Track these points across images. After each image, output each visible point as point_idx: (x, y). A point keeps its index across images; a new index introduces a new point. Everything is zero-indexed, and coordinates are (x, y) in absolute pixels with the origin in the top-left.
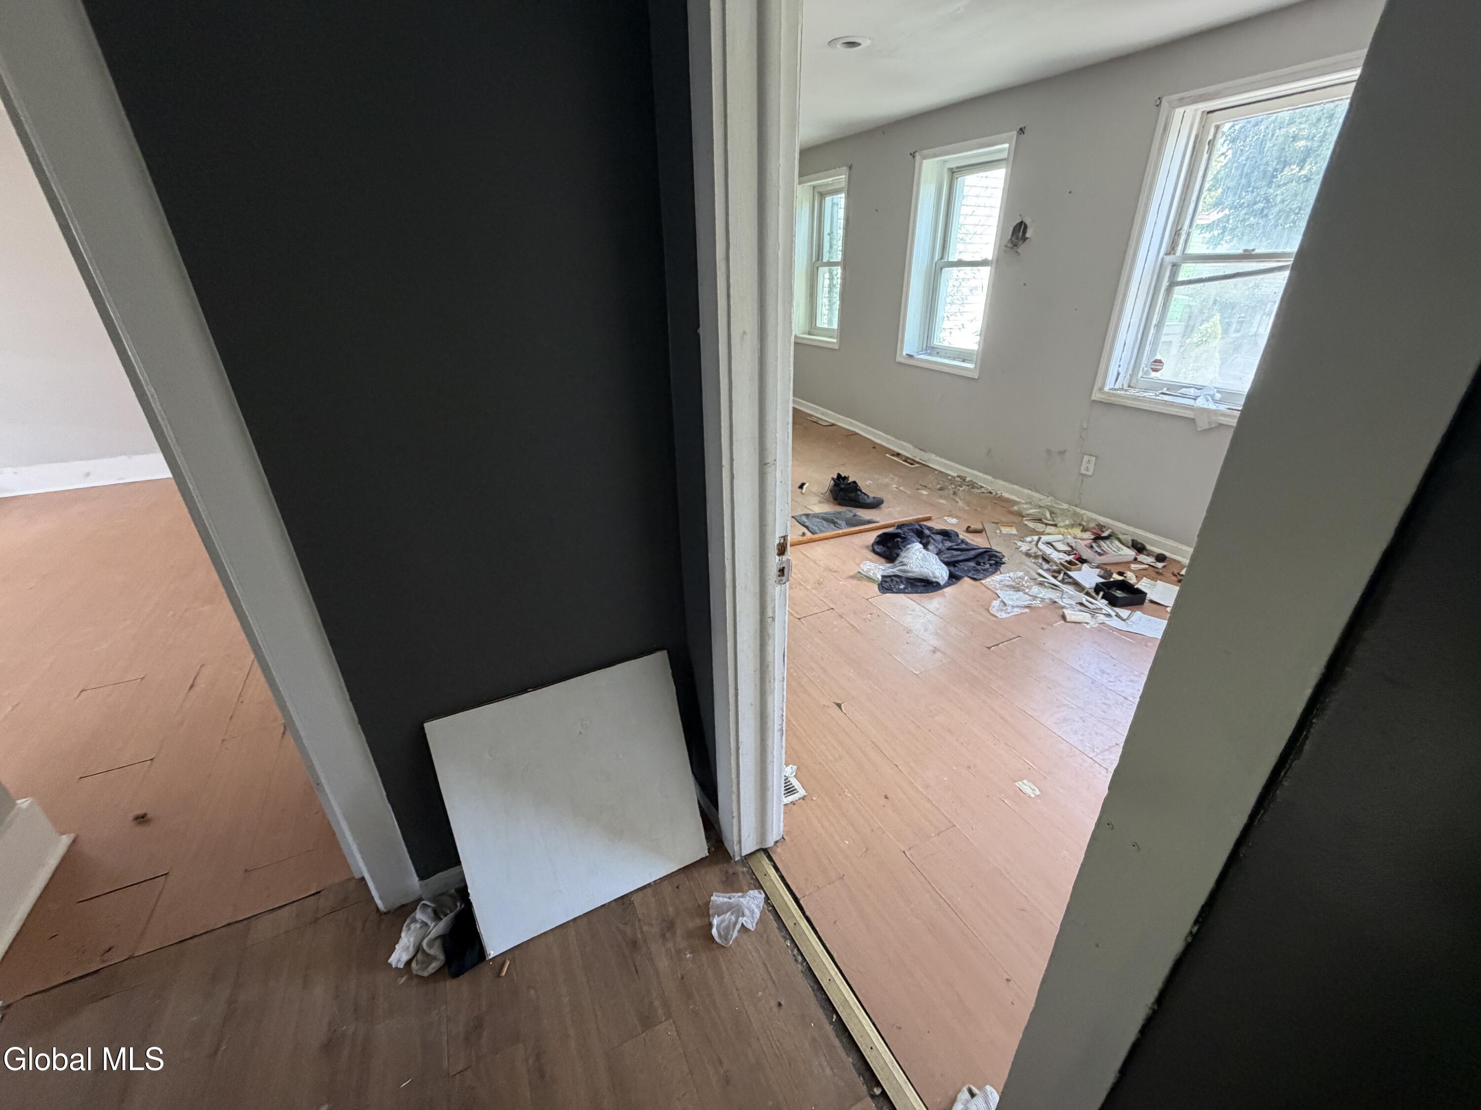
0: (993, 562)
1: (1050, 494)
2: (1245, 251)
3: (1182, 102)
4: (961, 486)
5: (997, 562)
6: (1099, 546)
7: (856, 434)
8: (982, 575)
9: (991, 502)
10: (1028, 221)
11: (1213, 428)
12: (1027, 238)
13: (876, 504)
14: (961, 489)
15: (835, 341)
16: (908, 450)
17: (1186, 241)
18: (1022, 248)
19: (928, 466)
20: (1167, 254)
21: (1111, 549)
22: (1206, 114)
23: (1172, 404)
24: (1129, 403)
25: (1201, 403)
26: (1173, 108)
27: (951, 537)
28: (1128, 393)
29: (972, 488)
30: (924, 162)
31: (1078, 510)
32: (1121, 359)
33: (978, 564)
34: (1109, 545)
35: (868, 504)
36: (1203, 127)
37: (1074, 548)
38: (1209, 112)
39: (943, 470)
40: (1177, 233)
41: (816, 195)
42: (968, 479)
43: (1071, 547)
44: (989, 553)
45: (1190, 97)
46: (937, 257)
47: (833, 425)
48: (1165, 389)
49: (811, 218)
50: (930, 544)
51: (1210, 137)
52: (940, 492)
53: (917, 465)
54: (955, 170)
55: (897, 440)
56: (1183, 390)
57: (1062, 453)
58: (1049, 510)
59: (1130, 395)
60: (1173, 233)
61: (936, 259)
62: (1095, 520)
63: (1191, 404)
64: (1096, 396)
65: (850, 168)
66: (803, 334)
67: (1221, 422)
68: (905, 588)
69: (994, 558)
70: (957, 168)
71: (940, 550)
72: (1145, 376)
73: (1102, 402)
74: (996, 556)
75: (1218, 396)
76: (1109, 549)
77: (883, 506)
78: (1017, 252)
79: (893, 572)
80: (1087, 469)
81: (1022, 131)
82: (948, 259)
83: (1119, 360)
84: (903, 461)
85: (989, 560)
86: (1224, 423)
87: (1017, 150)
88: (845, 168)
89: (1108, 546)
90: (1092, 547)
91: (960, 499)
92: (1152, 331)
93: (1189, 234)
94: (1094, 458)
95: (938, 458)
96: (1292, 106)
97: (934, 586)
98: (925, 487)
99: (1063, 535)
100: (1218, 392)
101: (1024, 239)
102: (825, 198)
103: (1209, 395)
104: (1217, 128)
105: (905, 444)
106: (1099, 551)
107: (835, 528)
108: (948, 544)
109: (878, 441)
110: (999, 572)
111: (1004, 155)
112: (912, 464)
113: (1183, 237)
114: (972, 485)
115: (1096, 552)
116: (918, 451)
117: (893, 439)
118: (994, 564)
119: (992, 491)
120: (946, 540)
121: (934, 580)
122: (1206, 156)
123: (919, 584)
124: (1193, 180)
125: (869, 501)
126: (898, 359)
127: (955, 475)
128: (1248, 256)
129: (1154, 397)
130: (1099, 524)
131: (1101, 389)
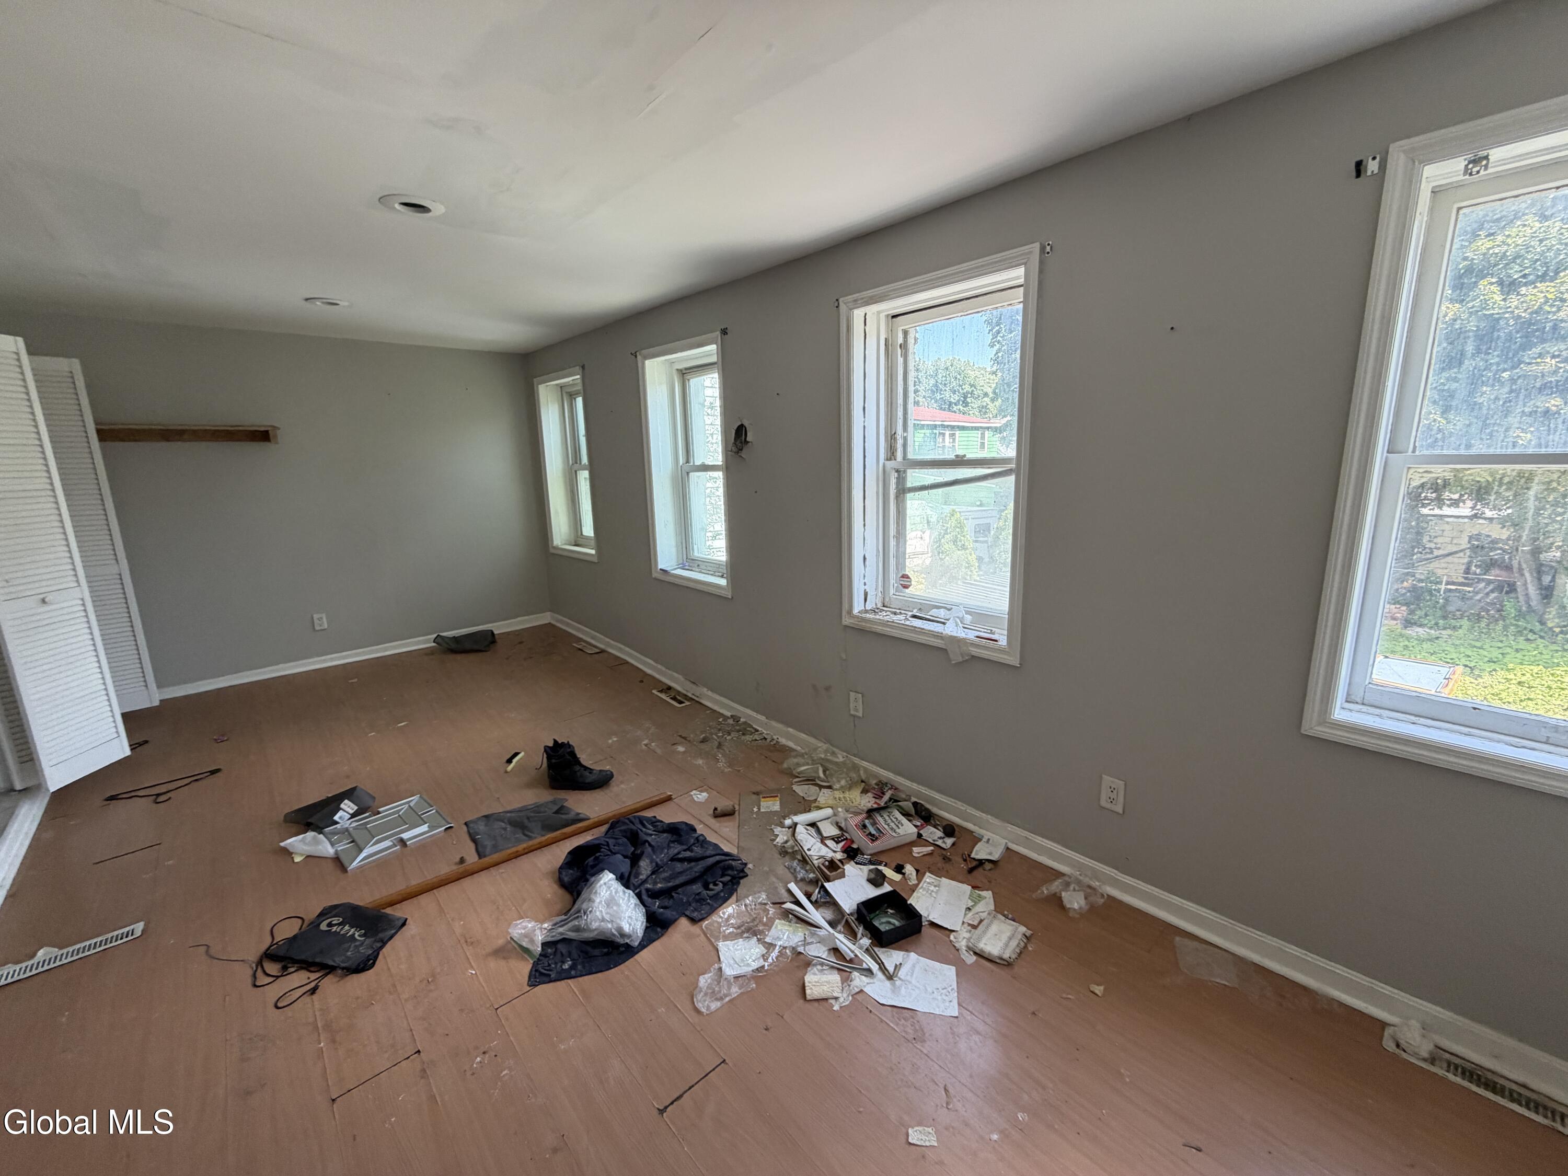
0: (727, 878)
1: (828, 741)
2: (957, 456)
3: (858, 304)
4: (729, 734)
5: (733, 877)
6: (874, 824)
7: (627, 663)
8: (708, 907)
9: (761, 754)
10: (746, 423)
11: (967, 661)
12: (748, 442)
13: (602, 781)
14: (729, 738)
15: (593, 552)
16: (678, 683)
17: (905, 446)
18: (744, 454)
19: (701, 703)
20: (888, 459)
21: (888, 825)
22: (890, 317)
23: (922, 631)
24: (879, 629)
25: (950, 630)
26: (851, 309)
27: (680, 836)
28: (878, 617)
29: (744, 734)
30: (647, 362)
31: (857, 760)
32: (864, 576)
33: (706, 887)
34: (887, 818)
35: (588, 783)
36: (891, 331)
37: (845, 829)
38: (894, 317)
39: (716, 708)
40: (892, 438)
41: (564, 395)
42: (742, 720)
43: (841, 828)
44: (722, 864)
45: (862, 299)
46: (681, 461)
47: (602, 651)
48: (915, 611)
49: (562, 418)
50: (644, 857)
51: (900, 340)
52: (703, 746)
53: (687, 703)
54: (684, 372)
55: (667, 670)
56: (934, 612)
57: (827, 689)
58: (822, 765)
59: (880, 619)
60: (889, 438)
61: (681, 463)
62: (875, 776)
63: (940, 631)
64: (846, 621)
65: (583, 367)
66: (566, 544)
67: (973, 653)
68: (572, 967)
69: (730, 872)
70: (686, 369)
71: (657, 865)
72: (897, 594)
73: (853, 628)
74: (731, 868)
75: (968, 618)
76: (886, 827)
77: (613, 782)
78: (741, 456)
79: (561, 934)
80: (857, 710)
81: (724, 332)
82: (694, 463)
83: (862, 577)
84: (671, 698)
85: (723, 875)
86: (977, 655)
87: (723, 352)
88: (578, 367)
89: (885, 821)
90: (865, 826)
91: (724, 755)
92: (892, 543)
93: (905, 439)
94: (860, 695)
95: (710, 693)
96: (963, 312)
97: (622, 953)
98: (685, 738)
99: (832, 808)
100: (967, 612)
101: (746, 442)
102: (575, 399)
103: (958, 617)
104: (906, 333)
105: (676, 675)
106: (873, 832)
107: (525, 838)
108: (676, 849)
109: (649, 671)
110: (734, 897)
111: (714, 359)
112: (681, 702)
113: (900, 442)
114: (747, 729)
115: (870, 834)
116: (688, 683)
117: (664, 669)
118: (730, 881)
119: (766, 736)
120: (673, 842)
121: (621, 941)
122: (900, 360)
123: (596, 952)
124: (894, 383)
125: (590, 778)
126: (655, 575)
127: (728, 714)
128: (960, 462)
129: (903, 622)
130: (880, 781)
131: (850, 612)
